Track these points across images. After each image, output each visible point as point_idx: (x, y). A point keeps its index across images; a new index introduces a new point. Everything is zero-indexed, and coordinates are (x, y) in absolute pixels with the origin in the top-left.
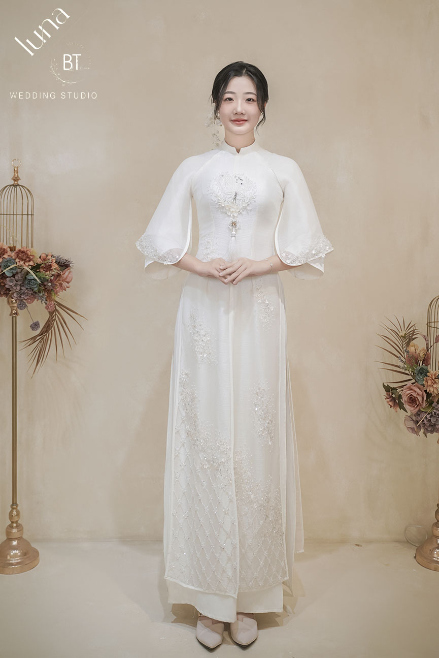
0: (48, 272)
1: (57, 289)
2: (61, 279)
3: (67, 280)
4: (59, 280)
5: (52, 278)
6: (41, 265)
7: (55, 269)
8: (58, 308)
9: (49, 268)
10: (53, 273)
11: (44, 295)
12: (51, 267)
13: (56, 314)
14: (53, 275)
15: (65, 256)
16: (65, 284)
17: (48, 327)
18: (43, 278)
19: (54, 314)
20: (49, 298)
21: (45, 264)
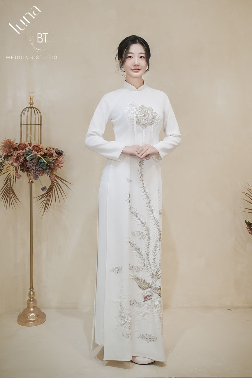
0: (51, 158)
1: (57, 168)
2: (58, 162)
3: (62, 162)
4: (57, 163)
5: (54, 161)
6: (47, 154)
7: (55, 156)
8: (56, 179)
9: (51, 155)
10: (54, 158)
11: (49, 171)
12: (53, 155)
13: (55, 182)
14: (54, 160)
15: (60, 149)
16: (60, 165)
17: (51, 189)
18: (49, 161)
19: (54, 182)
20: (52, 173)
21: (49, 153)
